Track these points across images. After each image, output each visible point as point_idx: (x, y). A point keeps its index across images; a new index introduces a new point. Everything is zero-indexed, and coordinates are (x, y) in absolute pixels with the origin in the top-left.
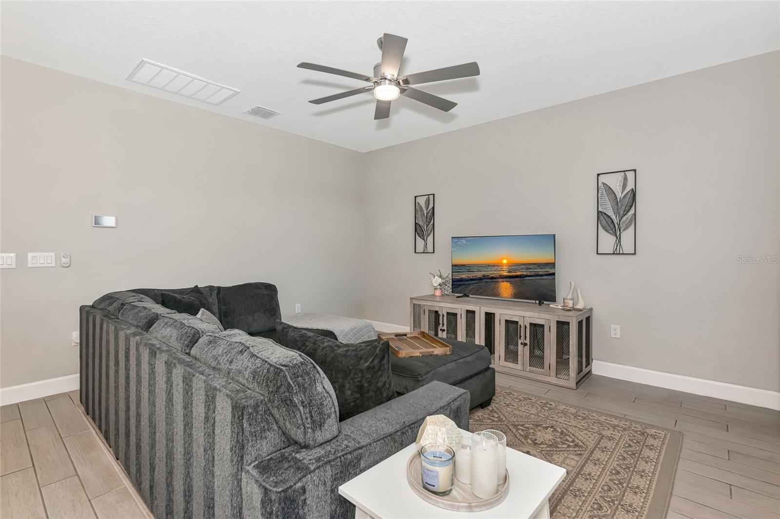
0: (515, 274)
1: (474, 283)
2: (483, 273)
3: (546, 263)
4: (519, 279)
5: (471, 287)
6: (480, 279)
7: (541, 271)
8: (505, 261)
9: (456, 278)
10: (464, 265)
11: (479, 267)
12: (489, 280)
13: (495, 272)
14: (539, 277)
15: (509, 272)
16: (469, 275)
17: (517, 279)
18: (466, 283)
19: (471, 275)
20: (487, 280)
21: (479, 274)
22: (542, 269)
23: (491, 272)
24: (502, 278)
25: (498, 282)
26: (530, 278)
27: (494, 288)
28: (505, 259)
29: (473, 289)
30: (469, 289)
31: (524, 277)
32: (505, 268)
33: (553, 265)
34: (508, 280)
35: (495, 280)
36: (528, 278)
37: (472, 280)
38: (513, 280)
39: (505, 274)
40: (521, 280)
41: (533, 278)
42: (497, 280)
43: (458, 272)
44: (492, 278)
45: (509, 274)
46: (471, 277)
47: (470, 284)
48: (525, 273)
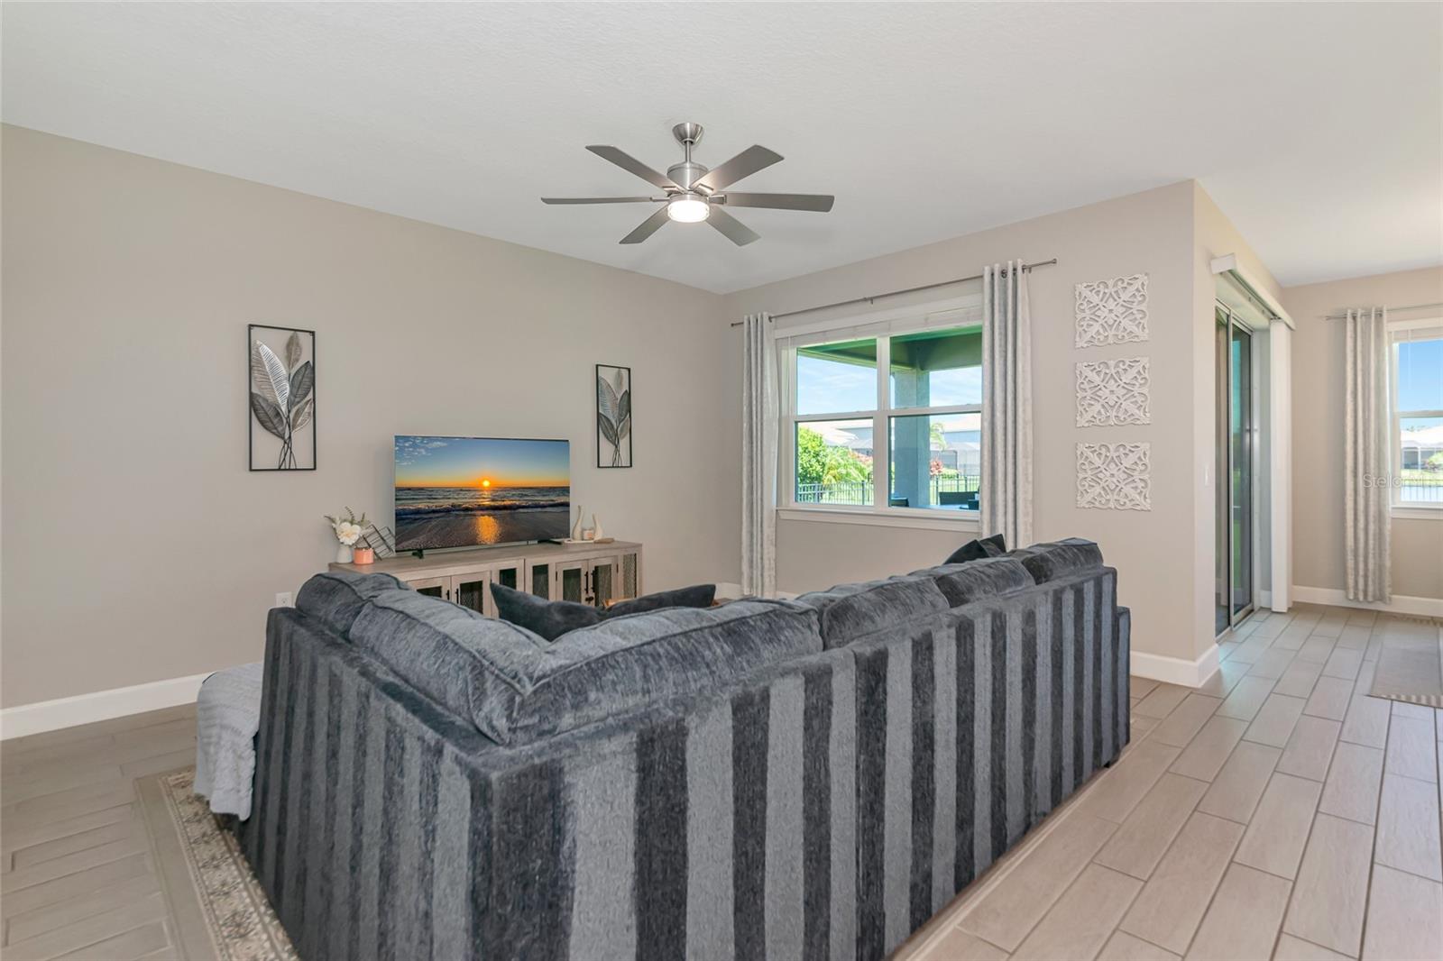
0: (503, 503)
1: (438, 517)
2: (452, 501)
3: (551, 488)
4: (509, 511)
5: (434, 523)
6: (448, 511)
7: (542, 499)
8: (486, 484)
9: (410, 509)
10: (422, 489)
11: (446, 491)
12: (462, 513)
13: (471, 500)
14: (539, 510)
15: (493, 500)
16: (430, 505)
17: (505, 511)
18: (425, 516)
19: (433, 505)
20: (457, 513)
21: (446, 503)
22: (544, 496)
23: (464, 500)
24: (482, 510)
25: (474, 515)
26: (525, 510)
27: (469, 526)
28: (487, 480)
29: (437, 526)
30: (430, 526)
31: (515, 509)
32: (486, 494)
33: (565, 490)
34: (491, 512)
35: (470, 513)
36: (521, 510)
37: (434, 512)
38: (496, 512)
39: (487, 503)
40: (510, 514)
41: (530, 510)
42: (473, 513)
43: (413, 499)
44: (467, 509)
45: (492, 503)
46: (434, 508)
47: (431, 518)
48: (517, 503)
